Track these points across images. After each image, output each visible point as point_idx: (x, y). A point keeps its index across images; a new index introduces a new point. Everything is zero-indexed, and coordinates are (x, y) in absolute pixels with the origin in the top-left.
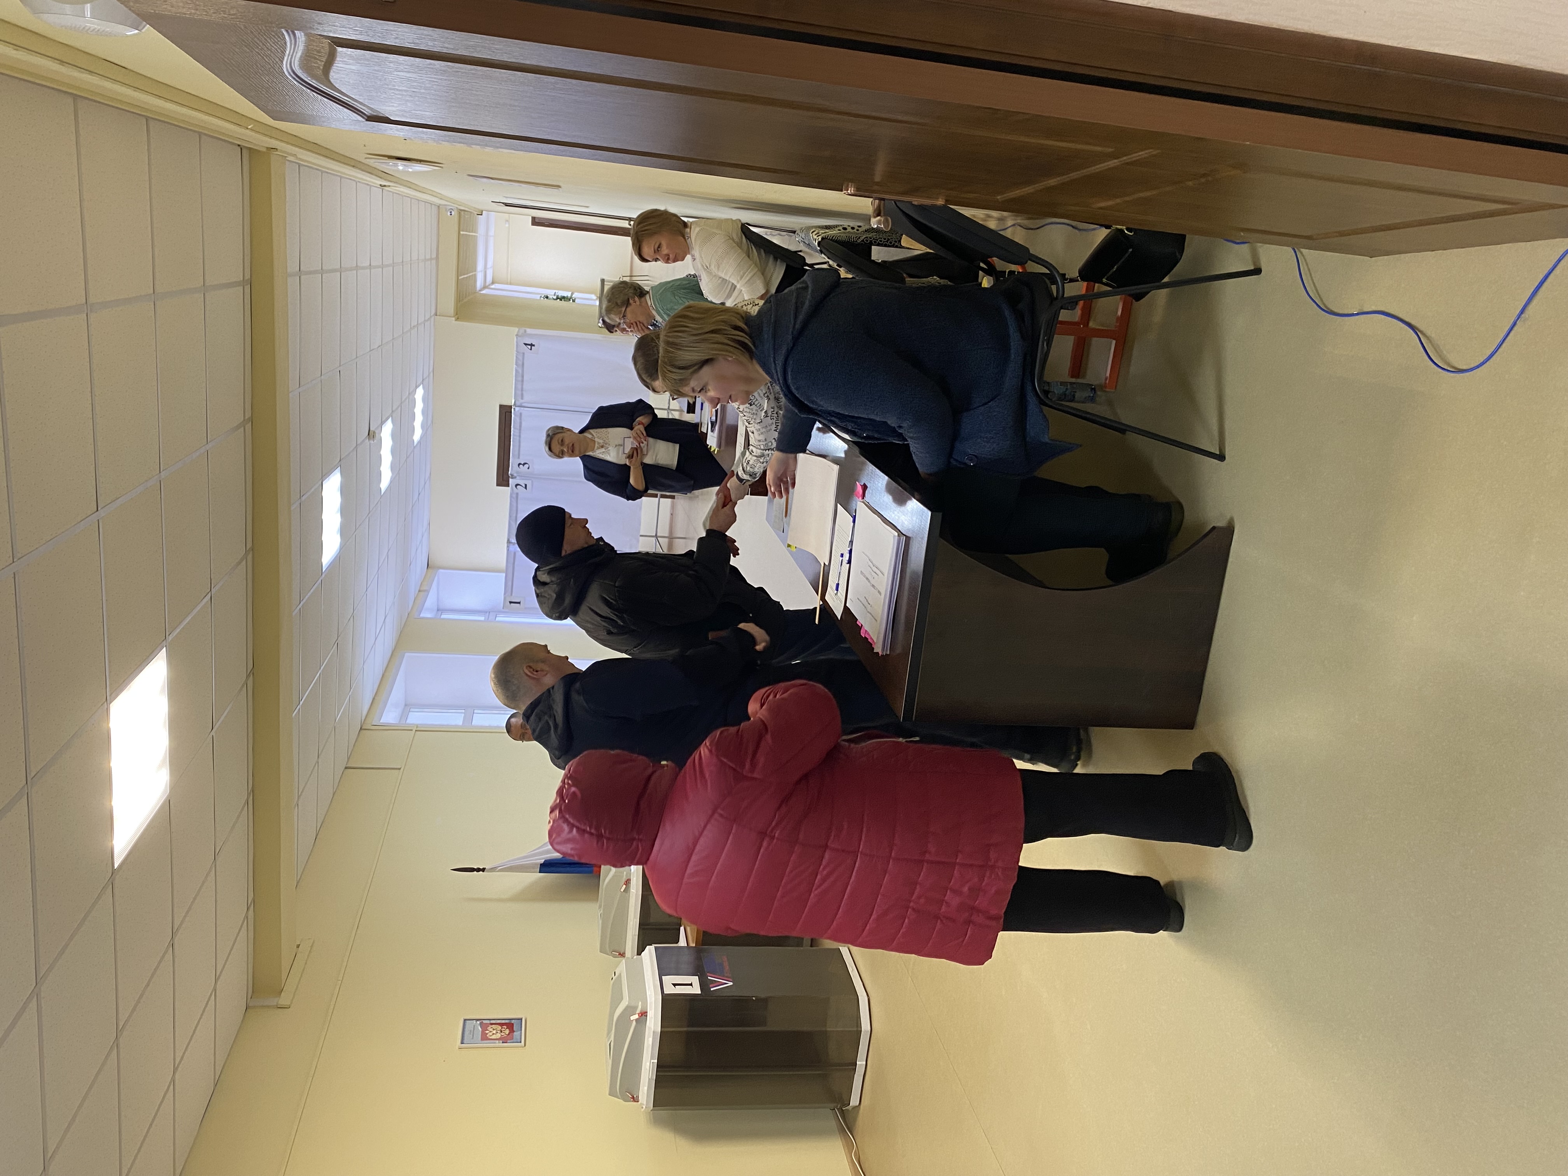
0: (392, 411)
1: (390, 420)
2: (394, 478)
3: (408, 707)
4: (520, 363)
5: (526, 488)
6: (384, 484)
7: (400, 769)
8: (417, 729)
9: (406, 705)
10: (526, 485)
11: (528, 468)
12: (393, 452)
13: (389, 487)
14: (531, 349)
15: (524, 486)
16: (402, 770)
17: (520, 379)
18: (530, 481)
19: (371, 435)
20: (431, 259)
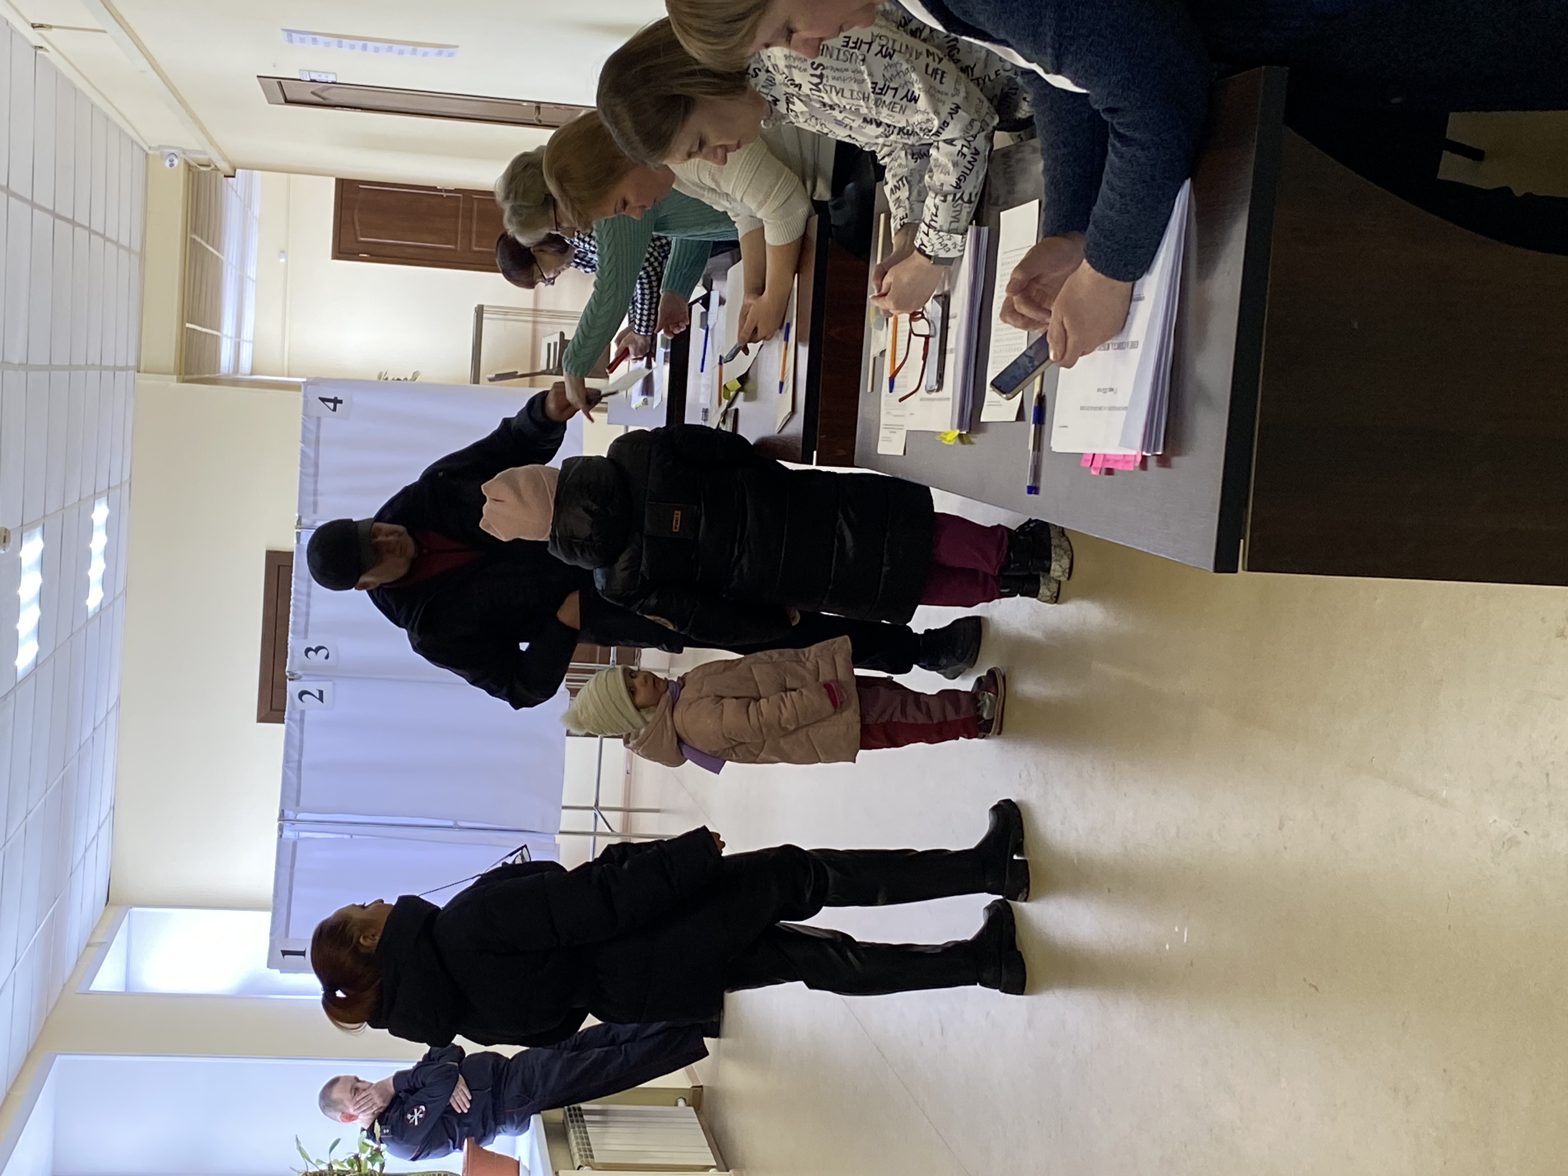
0: (45, 516)
1: (39, 535)
2: (44, 662)
4: (312, 437)
5: (321, 699)
6: (24, 661)
10: (321, 692)
11: (327, 657)
13: (33, 669)
14: (334, 410)
15: (317, 695)
17: (311, 470)
18: (330, 683)
20: (129, 250)
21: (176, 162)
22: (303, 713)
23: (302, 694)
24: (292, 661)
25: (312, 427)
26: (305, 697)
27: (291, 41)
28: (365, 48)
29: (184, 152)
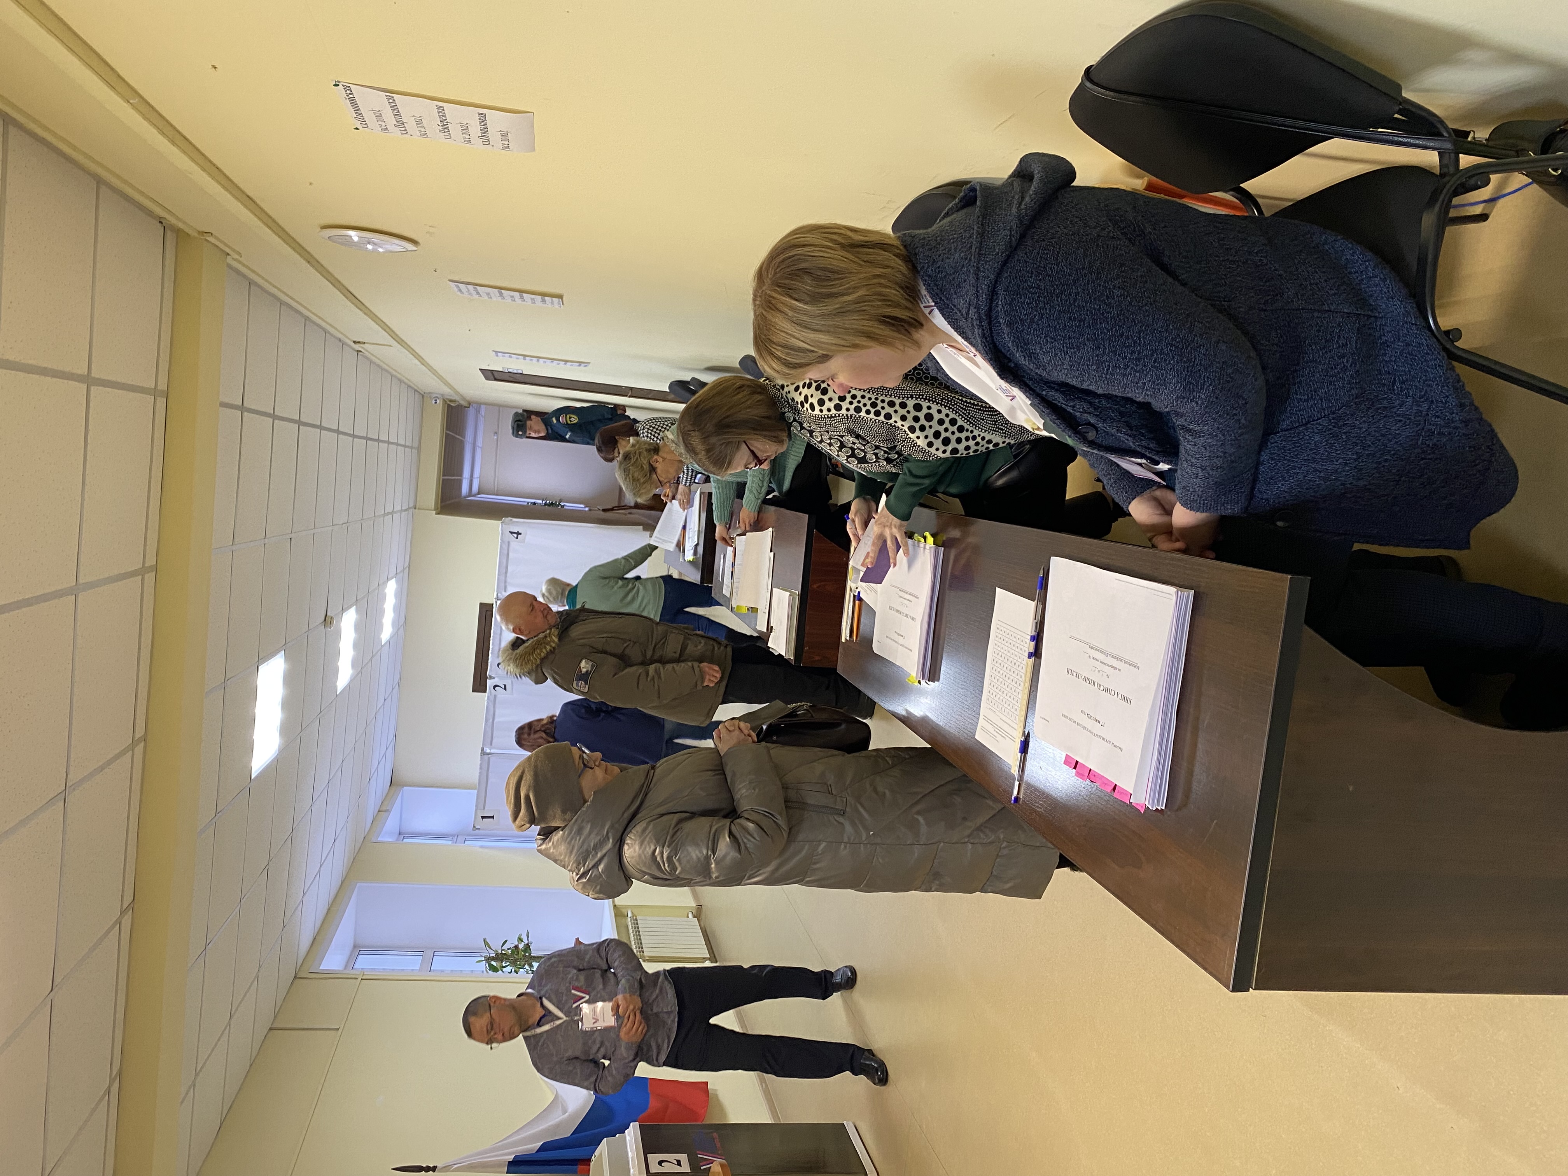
0: (357, 600)
1: (353, 609)
2: (355, 678)
3: (358, 949)
4: (505, 553)
5: (505, 689)
6: (342, 681)
7: (338, 1029)
8: (364, 977)
9: (355, 947)
10: (505, 686)
12: (356, 646)
13: (348, 687)
14: (517, 538)
15: (503, 687)
16: (340, 1030)
17: (504, 571)
19: (327, 621)
20: (412, 448)
21: (438, 401)
22: (495, 696)
23: (495, 687)
24: (491, 669)
25: (505, 547)
26: (496, 688)
27: (497, 356)
28: (538, 361)
29: (443, 395)
